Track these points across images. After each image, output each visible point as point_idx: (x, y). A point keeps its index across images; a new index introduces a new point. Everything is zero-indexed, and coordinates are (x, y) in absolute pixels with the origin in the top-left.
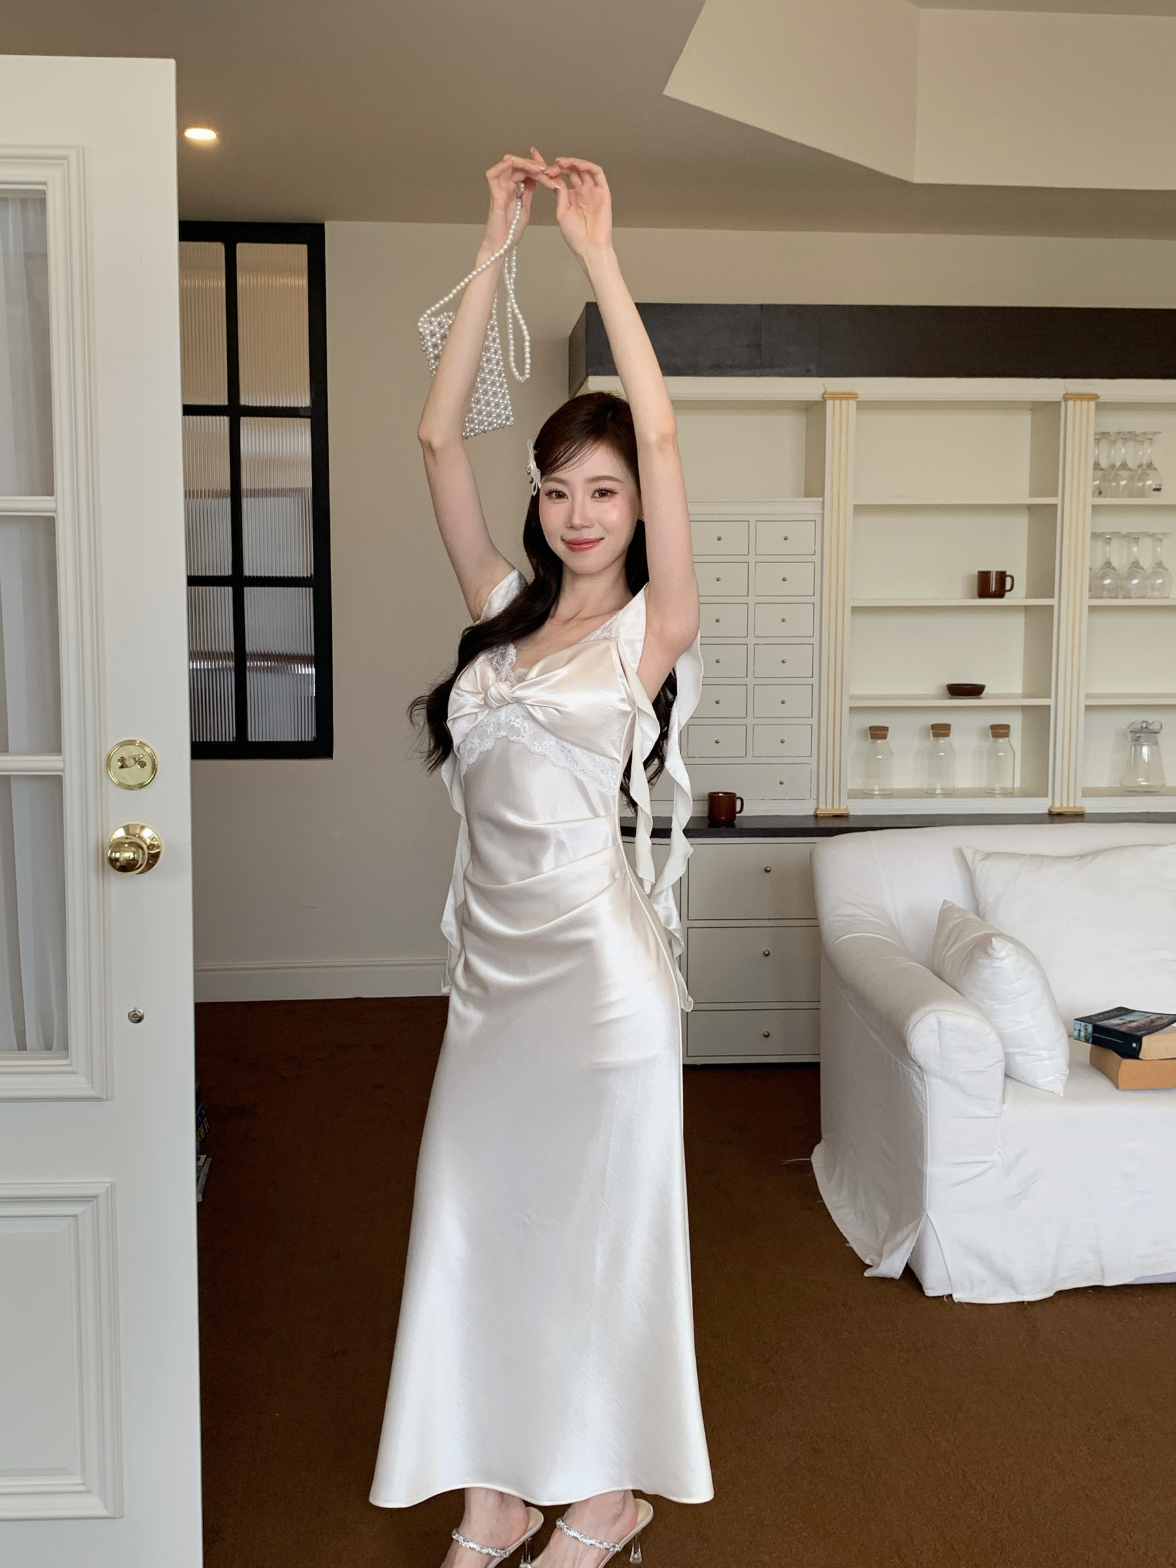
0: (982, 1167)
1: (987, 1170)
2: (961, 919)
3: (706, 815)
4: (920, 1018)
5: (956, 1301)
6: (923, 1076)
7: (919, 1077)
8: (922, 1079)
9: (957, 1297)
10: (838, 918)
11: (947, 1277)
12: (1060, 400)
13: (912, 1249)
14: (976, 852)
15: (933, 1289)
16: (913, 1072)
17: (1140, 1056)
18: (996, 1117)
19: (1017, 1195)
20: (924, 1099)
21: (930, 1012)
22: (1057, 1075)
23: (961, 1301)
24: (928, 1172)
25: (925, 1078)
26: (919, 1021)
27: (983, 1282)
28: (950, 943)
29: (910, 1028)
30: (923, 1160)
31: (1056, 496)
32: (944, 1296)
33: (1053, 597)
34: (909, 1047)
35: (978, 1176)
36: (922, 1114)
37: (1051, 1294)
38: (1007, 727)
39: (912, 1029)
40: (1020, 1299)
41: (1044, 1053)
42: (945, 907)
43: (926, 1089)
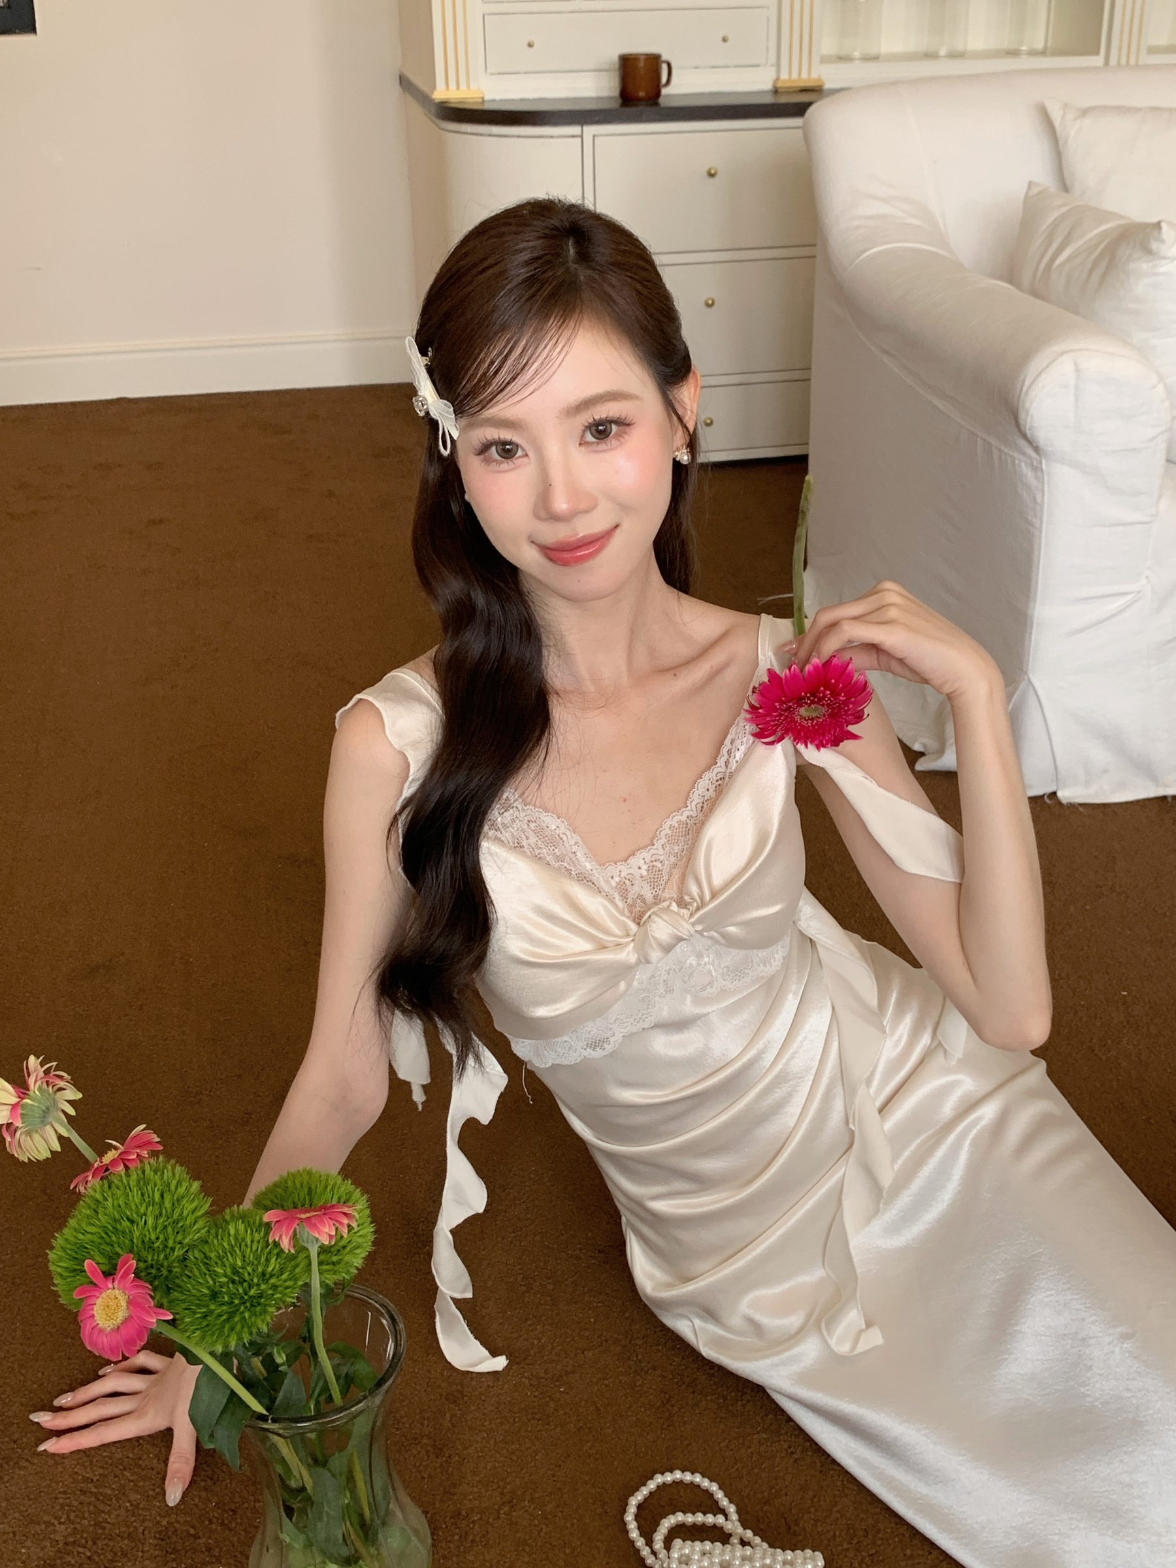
0: (1122, 601)
1: (1128, 606)
2: (1065, 209)
3: (616, 93)
4: (1044, 365)
5: (1064, 802)
6: (1041, 463)
7: (1032, 465)
8: (1037, 469)
9: (1065, 795)
10: (856, 223)
11: (1052, 767)
14: (1066, 105)
16: (1021, 457)
18: (1150, 522)
20: (1039, 499)
21: (1062, 354)
23: (1072, 801)
24: (1036, 615)
25: (1044, 466)
26: (1043, 370)
27: (1106, 771)
28: (1053, 248)
29: (1027, 384)
30: (1028, 597)
32: (1044, 795)
34: (1022, 416)
35: (1113, 616)
36: (1031, 524)
39: (1032, 383)
40: (1161, 792)
42: (1035, 191)
43: (1044, 484)
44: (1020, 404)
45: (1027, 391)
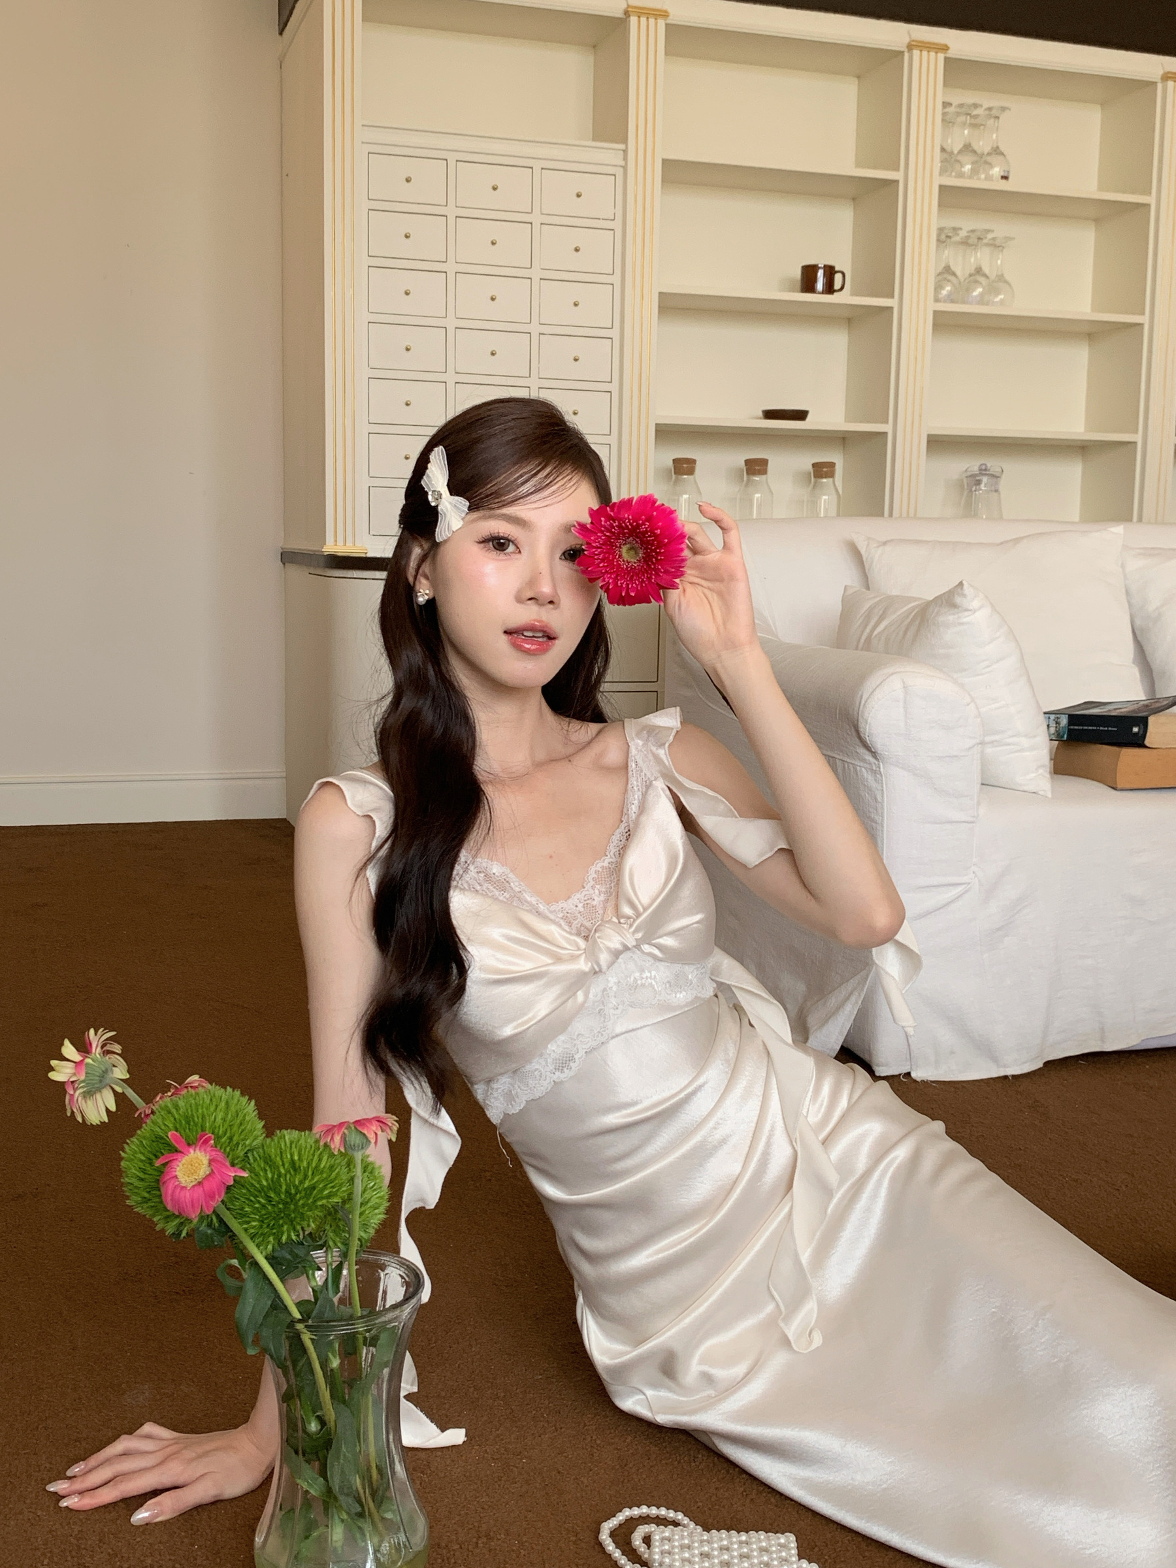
0: (956, 891)
1: (961, 896)
5: (919, 1080)
6: (879, 767)
7: (872, 770)
8: (876, 772)
9: (918, 1075)
11: (906, 1047)
12: (902, 49)
13: (855, 1013)
14: (869, 541)
15: (887, 1065)
16: (862, 764)
17: (1147, 742)
18: (973, 822)
19: (998, 929)
20: (879, 799)
22: (1041, 771)
23: (924, 1077)
25: (882, 770)
26: (877, 687)
27: (952, 1053)
28: (872, 624)
31: (897, 169)
32: (900, 1075)
33: (893, 297)
34: (862, 725)
35: (949, 903)
36: (873, 821)
37: (1041, 1065)
38: (832, 465)
39: (868, 698)
40: (1002, 1074)
41: (1025, 742)
43: (882, 783)
44: (860, 718)
45: (864, 704)
